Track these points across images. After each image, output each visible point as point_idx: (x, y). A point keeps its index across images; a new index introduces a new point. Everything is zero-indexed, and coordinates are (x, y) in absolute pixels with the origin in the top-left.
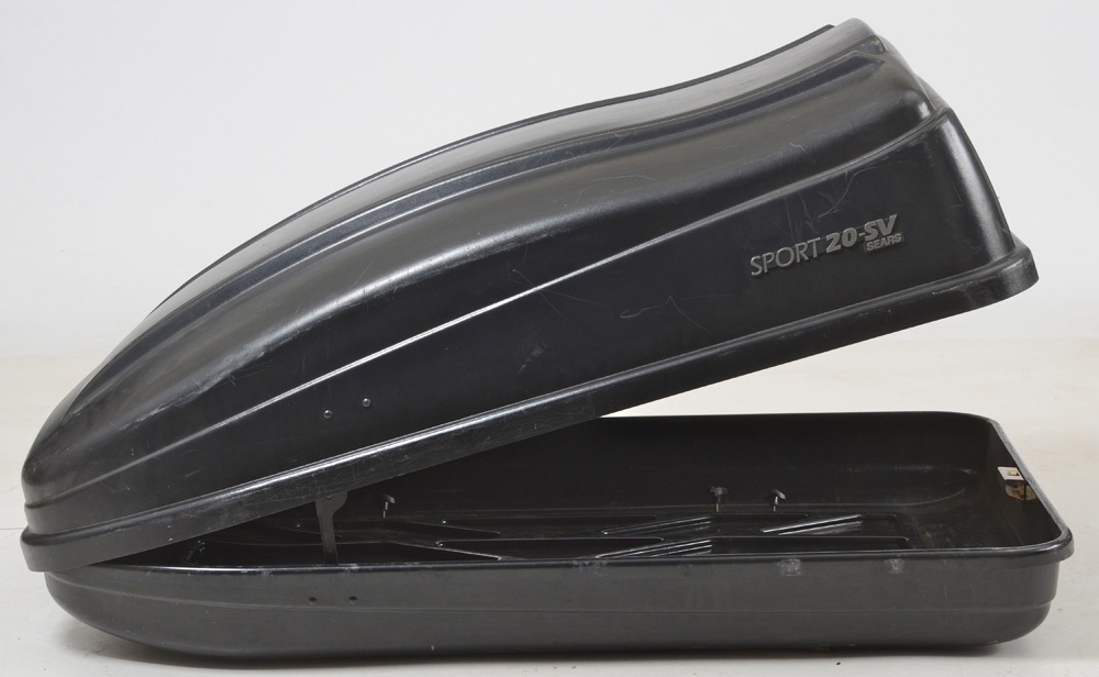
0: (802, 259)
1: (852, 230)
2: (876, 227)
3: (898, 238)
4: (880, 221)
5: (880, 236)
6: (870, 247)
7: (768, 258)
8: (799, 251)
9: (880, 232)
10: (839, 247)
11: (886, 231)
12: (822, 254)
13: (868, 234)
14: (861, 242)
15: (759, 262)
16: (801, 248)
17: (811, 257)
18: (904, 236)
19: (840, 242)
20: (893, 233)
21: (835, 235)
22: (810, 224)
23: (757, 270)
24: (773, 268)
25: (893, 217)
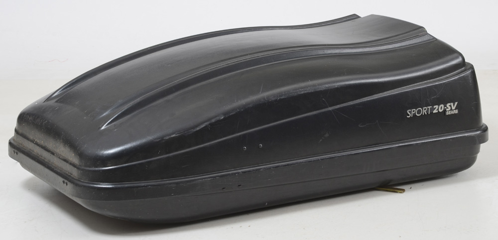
0: (425, 114)
1: (442, 106)
2: (450, 106)
3: (456, 112)
4: (452, 104)
5: (451, 110)
6: (447, 113)
7: (414, 111)
8: (424, 111)
9: (451, 108)
10: (437, 111)
11: (453, 108)
12: (432, 113)
13: (447, 108)
14: (445, 111)
15: (410, 112)
16: (425, 109)
17: (428, 113)
18: (458, 111)
19: (438, 109)
20: (455, 109)
21: (436, 107)
22: (429, 100)
23: (409, 115)
24: (415, 115)
25: (456, 103)
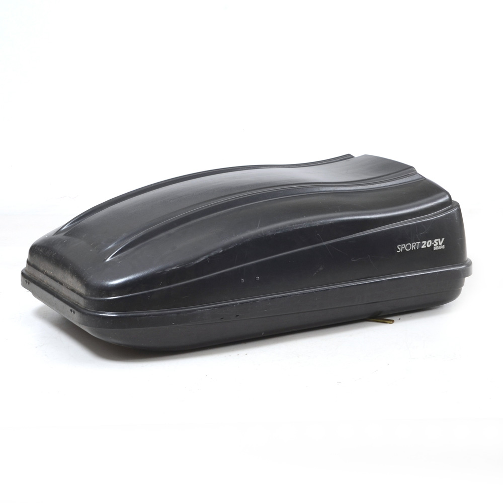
0: (414, 249)
1: (430, 241)
2: (438, 242)
3: (443, 247)
4: (439, 240)
5: (438, 245)
6: (435, 249)
7: (403, 246)
8: (413, 246)
9: (438, 244)
10: (425, 247)
11: (440, 244)
12: (420, 248)
13: (435, 244)
14: (432, 246)
15: (400, 247)
16: (414, 245)
17: (416, 249)
18: (445, 247)
19: (426, 245)
20: (442, 245)
21: (424, 242)
22: (417, 236)
23: (399, 250)
24: (404, 250)
25: (443, 239)
